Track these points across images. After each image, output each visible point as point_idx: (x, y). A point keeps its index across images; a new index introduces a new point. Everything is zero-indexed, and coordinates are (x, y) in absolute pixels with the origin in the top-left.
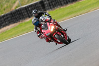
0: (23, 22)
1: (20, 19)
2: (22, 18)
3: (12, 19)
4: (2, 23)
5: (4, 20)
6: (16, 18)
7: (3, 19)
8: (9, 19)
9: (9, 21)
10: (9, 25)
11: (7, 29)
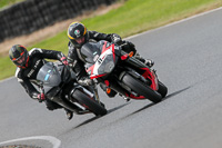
0: (92, 16)
1: (83, 7)
2: (89, 5)
3: (60, 8)
4: (35, 19)
5: (40, 11)
6: (72, 6)
7: (35, 8)
8: (54, 8)
9: (52, 12)
10: (53, 25)
11: (48, 36)
